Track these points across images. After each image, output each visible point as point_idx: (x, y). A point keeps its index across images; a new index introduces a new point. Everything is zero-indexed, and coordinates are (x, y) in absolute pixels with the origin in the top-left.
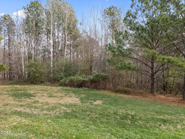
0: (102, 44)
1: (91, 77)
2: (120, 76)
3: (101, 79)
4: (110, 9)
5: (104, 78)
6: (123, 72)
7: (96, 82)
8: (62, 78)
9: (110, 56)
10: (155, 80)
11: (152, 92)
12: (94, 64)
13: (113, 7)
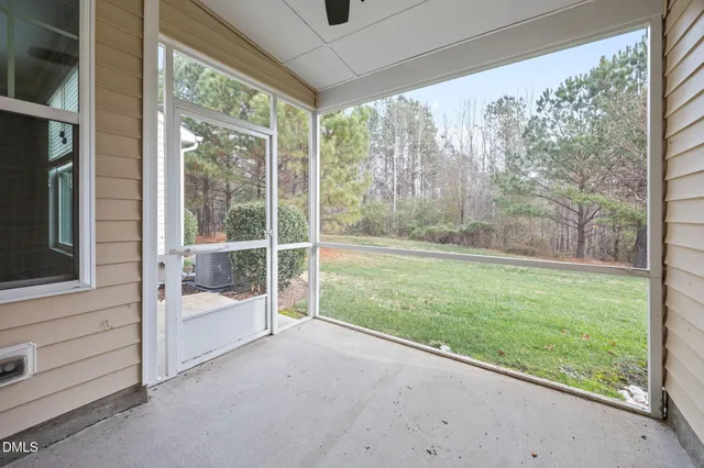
0: (483, 167)
1: (464, 227)
2: (518, 227)
3: (481, 231)
4: (500, 102)
5: (488, 230)
6: (523, 220)
7: (472, 235)
8: (413, 229)
9: (497, 193)
10: (586, 235)
11: (579, 255)
12: (467, 205)
13: (506, 98)
